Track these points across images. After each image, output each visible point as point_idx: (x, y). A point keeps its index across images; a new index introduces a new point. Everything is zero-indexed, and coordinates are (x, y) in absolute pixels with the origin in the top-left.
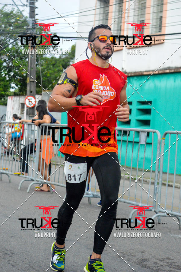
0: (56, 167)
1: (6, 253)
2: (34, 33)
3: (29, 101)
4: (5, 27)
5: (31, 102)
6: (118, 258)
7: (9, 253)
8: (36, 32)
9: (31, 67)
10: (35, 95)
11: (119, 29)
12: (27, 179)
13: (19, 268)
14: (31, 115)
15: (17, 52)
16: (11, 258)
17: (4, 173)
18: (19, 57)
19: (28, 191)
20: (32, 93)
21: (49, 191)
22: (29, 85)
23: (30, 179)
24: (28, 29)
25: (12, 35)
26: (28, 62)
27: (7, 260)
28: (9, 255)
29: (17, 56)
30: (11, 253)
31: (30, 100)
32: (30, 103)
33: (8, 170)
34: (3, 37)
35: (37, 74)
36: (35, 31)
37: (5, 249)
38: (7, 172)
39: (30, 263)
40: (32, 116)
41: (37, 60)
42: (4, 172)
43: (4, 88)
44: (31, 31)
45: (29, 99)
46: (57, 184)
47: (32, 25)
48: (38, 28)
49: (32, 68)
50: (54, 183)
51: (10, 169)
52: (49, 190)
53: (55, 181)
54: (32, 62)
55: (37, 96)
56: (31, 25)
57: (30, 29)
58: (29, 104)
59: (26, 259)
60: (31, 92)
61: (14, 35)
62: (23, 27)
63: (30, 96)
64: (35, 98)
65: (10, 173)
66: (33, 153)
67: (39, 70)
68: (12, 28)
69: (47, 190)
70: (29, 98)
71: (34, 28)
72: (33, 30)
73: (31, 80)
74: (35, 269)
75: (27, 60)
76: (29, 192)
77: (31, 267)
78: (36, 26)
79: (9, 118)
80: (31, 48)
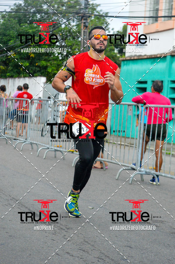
0: (109, 145)
1: (61, 228)
2: (86, 13)
4: (58, 7)
6: (171, 234)
7: (64, 228)
8: (89, 11)
9: (83, 46)
11: (171, 8)
13: (75, 243)
15: (69, 31)
16: (66, 233)
17: (58, 151)
18: (72, 37)
21: (102, 168)
24: (81, 9)
25: (65, 15)
26: (80, 42)
27: (63, 235)
28: (64, 230)
29: (70, 36)
30: (66, 228)
33: (61, 147)
34: (56, 17)
36: (87, 10)
37: (61, 224)
38: (61, 150)
39: (85, 237)
42: (58, 149)
43: (57, 67)
44: (84, 10)
46: (111, 161)
47: (85, 5)
48: (90, 8)
50: (107, 160)
51: (64, 146)
52: (102, 167)
53: (108, 158)
56: (83, 5)
57: (82, 9)
59: (81, 234)
61: (67, 14)
62: (76, 7)
65: (64, 150)
68: (64, 8)
69: (100, 167)
71: (87, 8)
72: (85, 10)
74: (89, 244)
75: (80, 39)
77: (86, 242)
78: (88, 6)
79: (63, 97)
80: (84, 28)
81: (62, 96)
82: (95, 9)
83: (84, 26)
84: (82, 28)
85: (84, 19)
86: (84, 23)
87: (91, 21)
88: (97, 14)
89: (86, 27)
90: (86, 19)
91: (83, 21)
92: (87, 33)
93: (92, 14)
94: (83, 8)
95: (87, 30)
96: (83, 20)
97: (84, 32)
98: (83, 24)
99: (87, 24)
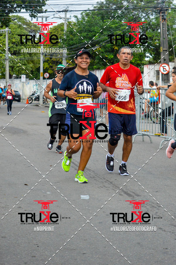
1: (153, 206)
2: (164, 6)
3: (164, 69)
4: (137, 3)
5: (165, 69)
7: (156, 206)
8: (166, 5)
9: (163, 37)
10: (168, 63)
12: (166, 139)
13: (166, 219)
14: (166, 81)
15: (149, 24)
16: (157, 210)
17: (145, 135)
18: (152, 29)
20: (166, 61)
22: (163, 54)
24: (158, 3)
25: (144, 10)
26: (160, 33)
27: (155, 212)
28: (156, 207)
29: (150, 28)
30: (157, 206)
31: (165, 67)
32: (165, 70)
33: (148, 131)
34: (136, 12)
35: (169, 43)
36: (164, 4)
37: (152, 203)
38: (149, 134)
40: (166, 82)
41: (168, 30)
42: (146, 133)
43: (139, 57)
44: (161, 5)
45: (163, 67)
48: (167, 2)
49: (164, 38)
51: (151, 131)
54: (164, 33)
55: (170, 63)
57: (160, 3)
58: (164, 71)
59: (171, 210)
60: (165, 60)
61: (146, 9)
62: (154, 1)
63: (164, 63)
64: (168, 65)
65: (151, 134)
66: (170, 115)
67: (171, 39)
68: (143, 3)
70: (163, 65)
71: (163, 2)
73: (164, 49)
75: (159, 31)
78: (165, 0)
80: (162, 20)
81: (145, 85)
82: (171, 3)
83: (162, 19)
84: (161, 21)
85: (162, 13)
86: (163, 16)
87: (169, 13)
88: (174, 7)
89: (164, 19)
90: (164, 13)
91: (161, 14)
92: (165, 25)
93: (169, 8)
94: (161, 2)
95: (166, 22)
96: (161, 13)
97: (163, 24)
98: (161, 17)
99: (165, 17)
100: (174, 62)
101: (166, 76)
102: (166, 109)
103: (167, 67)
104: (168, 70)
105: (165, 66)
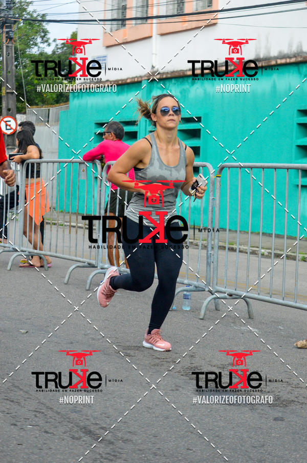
0: (51, 227)
2: (10, 16)
3: (7, 125)
5: (10, 125)
6: (152, 367)
8: (14, 14)
9: (7, 70)
10: (15, 116)
12: (6, 249)
14: (10, 147)
19: (9, 268)
20: (11, 112)
21: (42, 267)
22: (6, 100)
23: (11, 249)
26: (2, 63)
31: (8, 123)
32: (8, 127)
35: (17, 80)
36: (12, 12)
39: (14, 380)
40: (11, 149)
41: (16, 59)
44: (6, 13)
45: (6, 122)
46: (55, 254)
47: (7, 4)
48: (17, 8)
49: (9, 72)
50: (49, 253)
52: (42, 265)
53: (50, 251)
54: (9, 62)
55: (18, 116)
56: (5, 5)
57: (3, 10)
58: (7, 129)
60: (9, 110)
63: (8, 116)
64: (15, 119)
66: (14, 207)
67: (21, 74)
69: (39, 265)
70: (6, 119)
71: (10, 9)
72: (8, 12)
73: (8, 91)
74: (21, 389)
75: (1, 59)
76: (10, 270)
77: (15, 387)
78: (12, 5)
80: (7, 41)
82: (25, 10)
83: (7, 37)
84: (4, 40)
85: (7, 27)
86: (7, 33)
87: (19, 29)
88: (28, 17)
89: (10, 38)
90: (10, 27)
91: (5, 30)
92: (11, 48)
93: (19, 19)
94: (5, 8)
95: (12, 44)
96: (4, 27)
97: (7, 46)
98: (4, 35)
99: (11, 34)
100: (25, 113)
101: (10, 137)
102: (7, 196)
103: (13, 124)
104: (14, 129)
105: (10, 121)
